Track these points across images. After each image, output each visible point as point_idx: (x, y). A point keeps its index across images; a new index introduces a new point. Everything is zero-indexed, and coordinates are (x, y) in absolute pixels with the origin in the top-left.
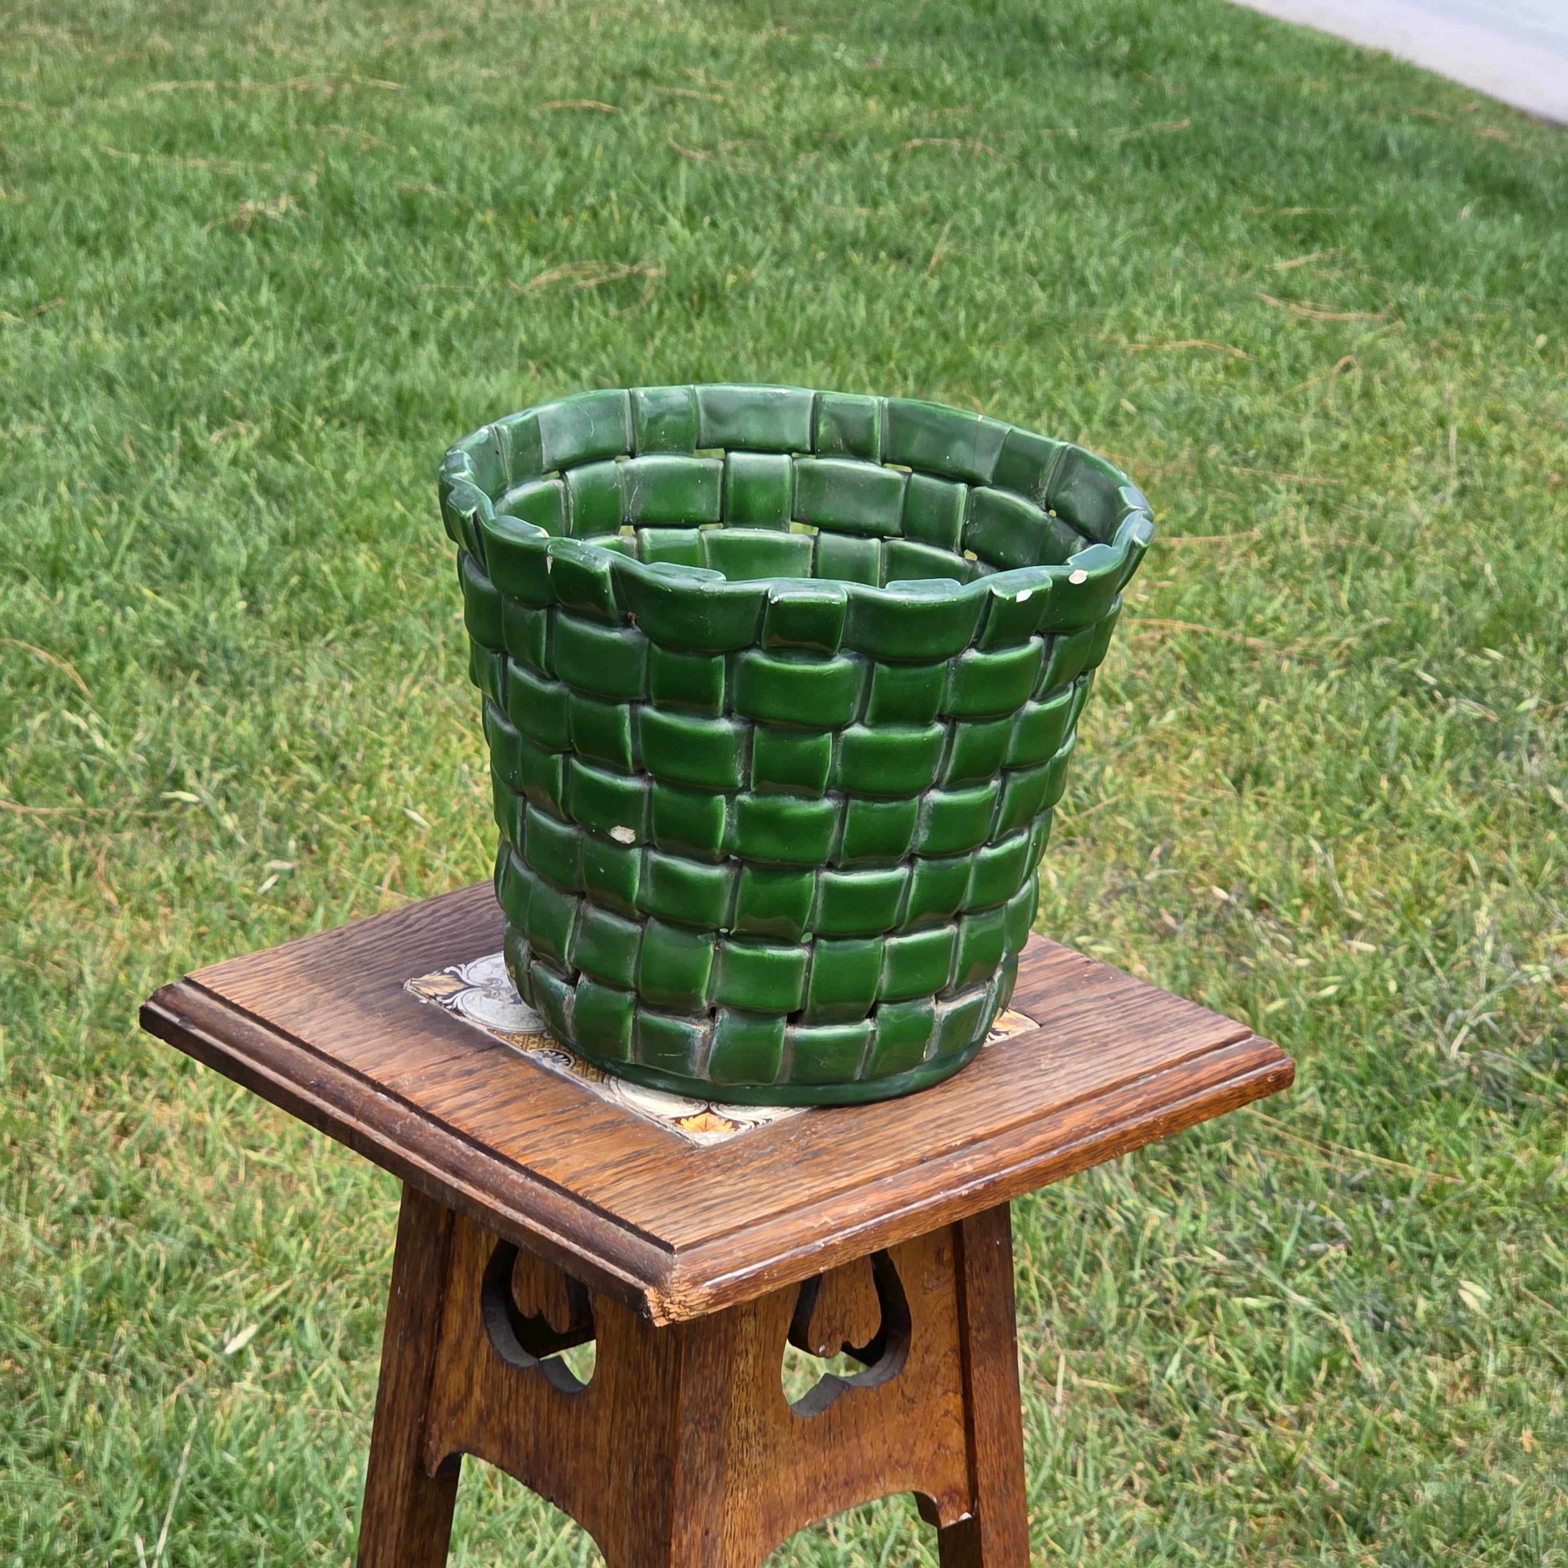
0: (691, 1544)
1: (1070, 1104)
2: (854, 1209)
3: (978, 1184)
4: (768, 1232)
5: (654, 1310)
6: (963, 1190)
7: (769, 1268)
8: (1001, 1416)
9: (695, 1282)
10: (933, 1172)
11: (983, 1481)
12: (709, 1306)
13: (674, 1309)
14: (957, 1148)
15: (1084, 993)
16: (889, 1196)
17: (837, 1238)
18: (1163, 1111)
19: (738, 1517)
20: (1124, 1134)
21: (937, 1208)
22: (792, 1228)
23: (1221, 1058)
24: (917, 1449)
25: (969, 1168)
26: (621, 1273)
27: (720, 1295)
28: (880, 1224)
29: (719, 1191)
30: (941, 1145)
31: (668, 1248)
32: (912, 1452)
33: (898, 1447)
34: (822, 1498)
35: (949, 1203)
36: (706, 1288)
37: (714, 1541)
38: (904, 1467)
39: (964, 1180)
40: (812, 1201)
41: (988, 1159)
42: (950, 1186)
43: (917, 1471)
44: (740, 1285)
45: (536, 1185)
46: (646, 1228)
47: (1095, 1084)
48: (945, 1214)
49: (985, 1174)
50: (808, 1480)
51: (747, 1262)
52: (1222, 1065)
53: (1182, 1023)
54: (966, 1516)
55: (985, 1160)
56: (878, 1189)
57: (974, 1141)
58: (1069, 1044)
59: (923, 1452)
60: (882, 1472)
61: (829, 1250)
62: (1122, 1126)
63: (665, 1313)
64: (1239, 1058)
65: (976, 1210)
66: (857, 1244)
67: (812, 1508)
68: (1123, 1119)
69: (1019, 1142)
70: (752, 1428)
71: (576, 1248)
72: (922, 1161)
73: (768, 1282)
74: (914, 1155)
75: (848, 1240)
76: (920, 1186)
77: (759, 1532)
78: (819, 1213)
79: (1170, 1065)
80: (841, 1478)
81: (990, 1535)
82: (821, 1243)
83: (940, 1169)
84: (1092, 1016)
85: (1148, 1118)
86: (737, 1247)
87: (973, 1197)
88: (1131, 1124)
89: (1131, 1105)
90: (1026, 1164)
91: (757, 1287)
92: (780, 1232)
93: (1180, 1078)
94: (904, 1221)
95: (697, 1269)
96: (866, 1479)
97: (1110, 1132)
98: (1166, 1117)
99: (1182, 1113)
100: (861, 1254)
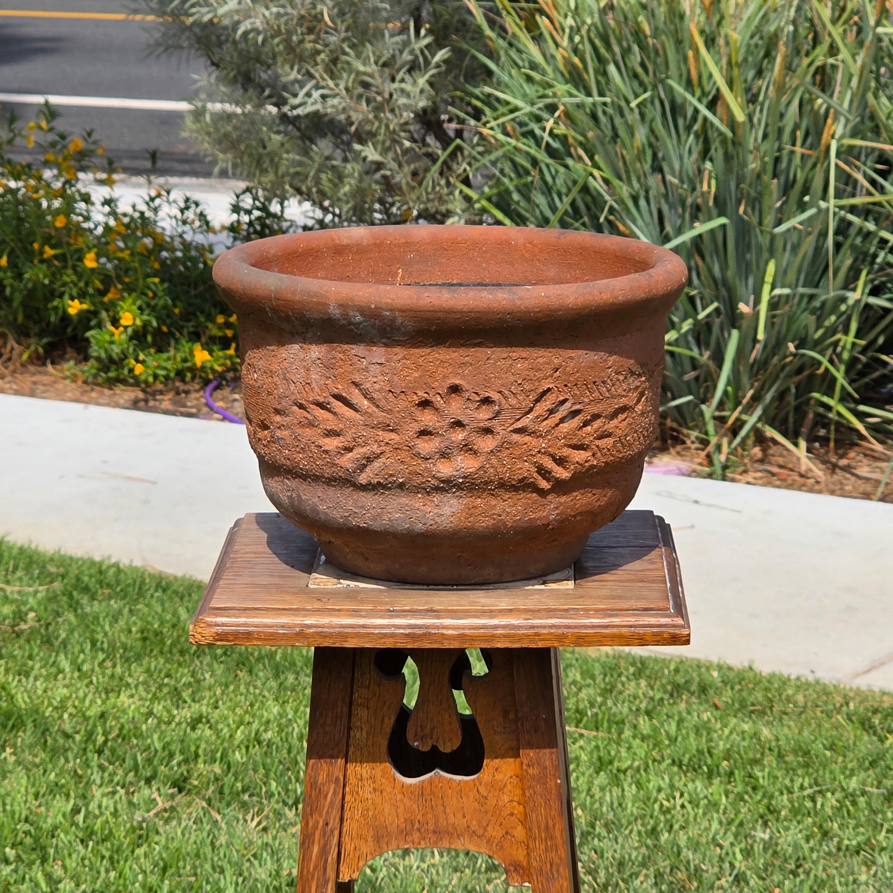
3: (419, 631)
7: (258, 632)
8: (547, 827)
9: (210, 625)
10: (392, 616)
12: (215, 640)
14: (418, 611)
18: (575, 630)
19: (355, 825)
23: (635, 615)
24: (490, 829)
27: (224, 636)
32: (486, 830)
33: (474, 823)
34: (416, 836)
36: (215, 630)
37: (332, 831)
38: (479, 837)
39: (410, 626)
42: (399, 626)
44: (238, 635)
50: (406, 820)
54: (528, 885)
59: (494, 833)
60: (462, 835)
66: (324, 637)
70: (364, 775)
73: (257, 639)
75: (316, 633)
77: (370, 839)
80: (431, 827)
83: (398, 617)
86: (246, 617)
91: (248, 639)
98: (573, 634)
99: (588, 635)
100: (326, 644)
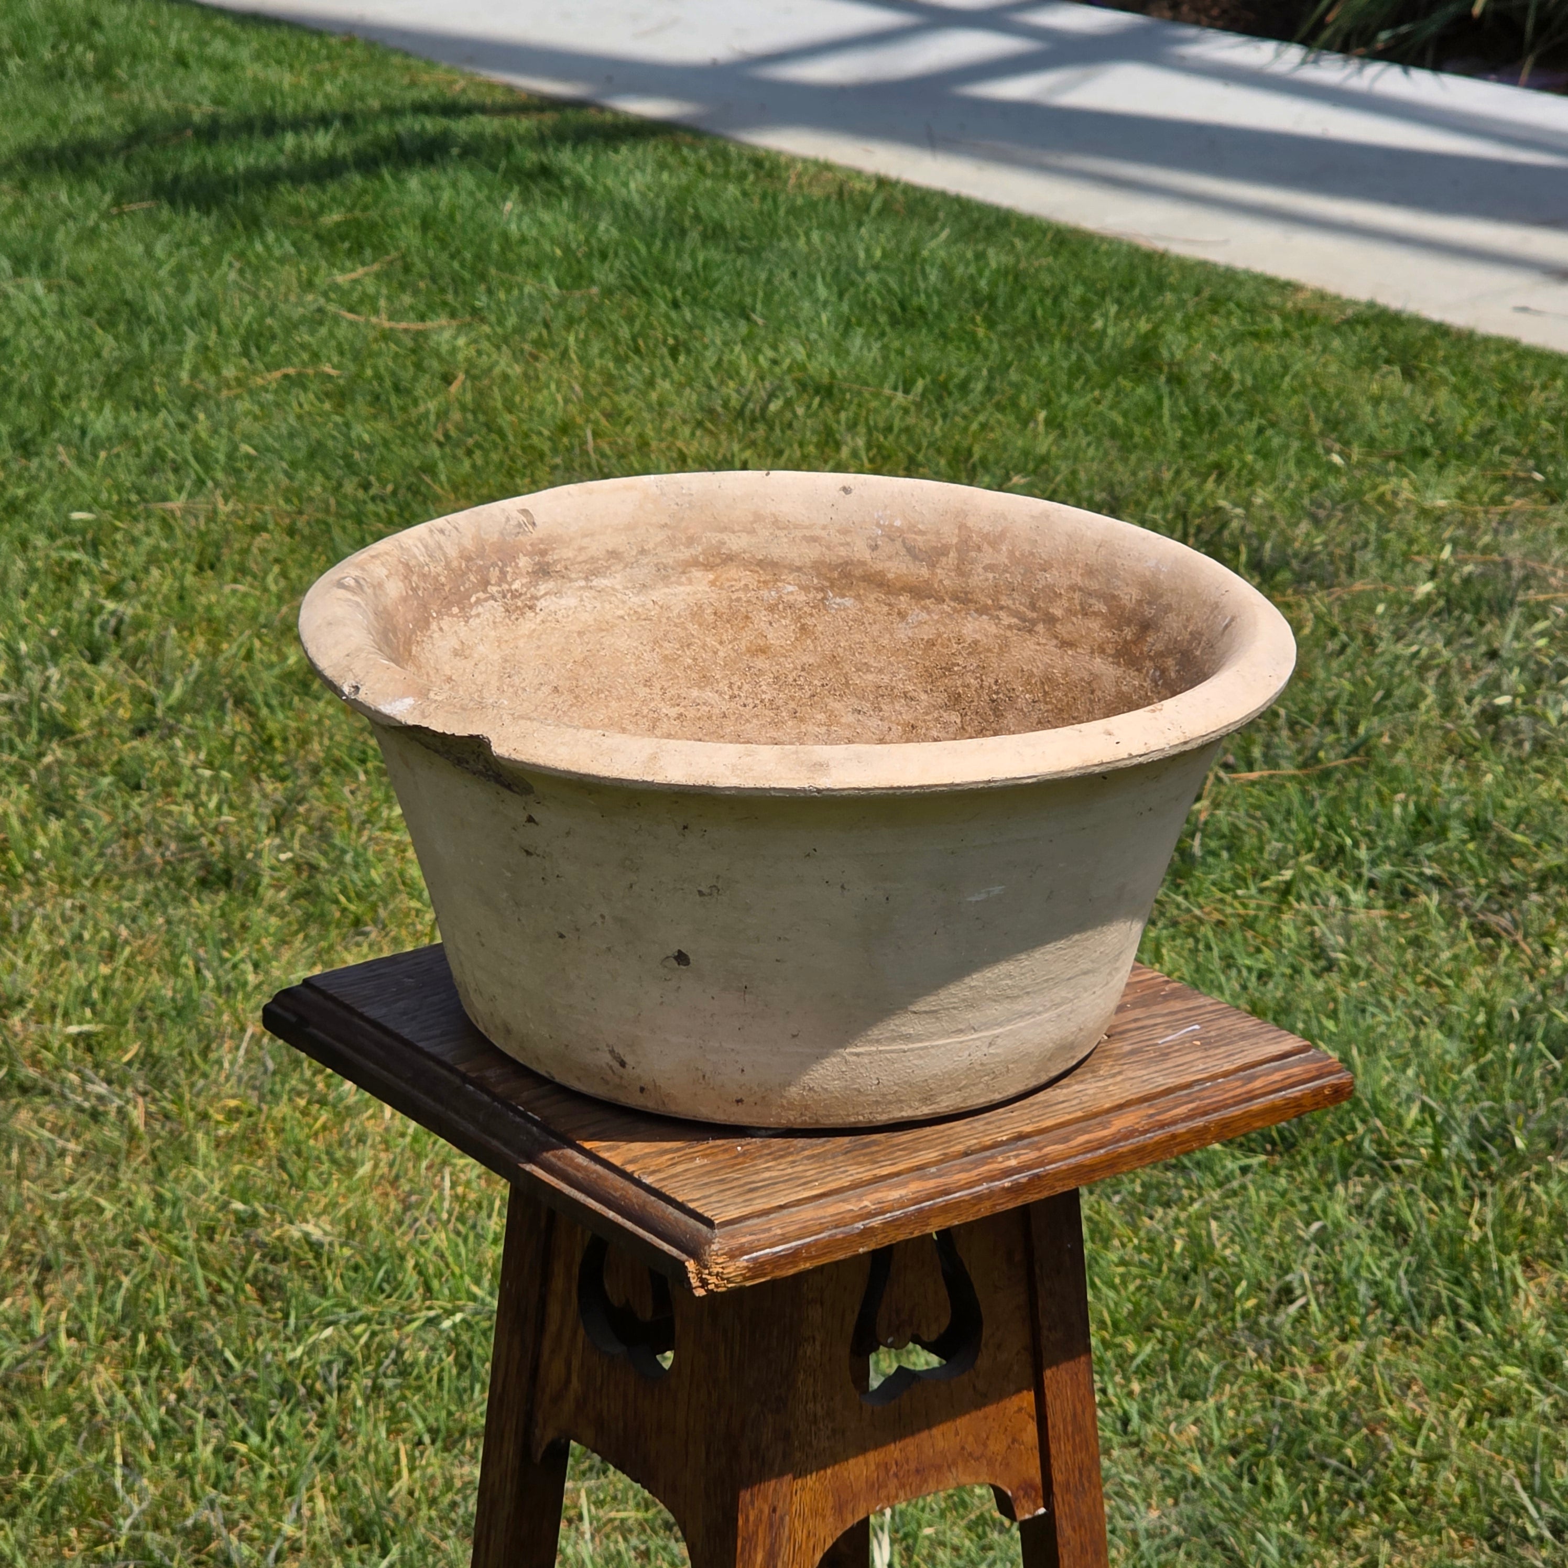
0: (759, 1520)
1: (1120, 1107)
2: (895, 1194)
3: (1022, 1178)
4: (808, 1214)
5: (695, 1282)
6: (1007, 1183)
7: (808, 1245)
8: (1075, 1415)
9: (733, 1255)
10: (977, 1164)
11: (1058, 1476)
12: (746, 1279)
13: (712, 1280)
14: (1002, 1143)
15: (1157, 1009)
16: (931, 1184)
17: (876, 1222)
18: (1215, 1116)
19: (807, 1497)
20: (1174, 1136)
21: (979, 1199)
22: (832, 1210)
23: (1277, 1070)
24: (991, 1443)
25: (1013, 1162)
26: (666, 1247)
27: (757, 1268)
28: (920, 1211)
29: (767, 1175)
30: (987, 1140)
31: (709, 1223)
32: (985, 1445)
33: (971, 1439)
34: (893, 1484)
35: (991, 1194)
36: (743, 1261)
37: (782, 1519)
38: (977, 1459)
39: (1008, 1173)
40: (854, 1186)
41: (1033, 1155)
42: (992, 1178)
43: (991, 1463)
44: (777, 1261)
45: (598, 1168)
46: (692, 1205)
47: (1149, 1089)
48: (988, 1204)
49: (1029, 1168)
50: (878, 1466)
51: (784, 1239)
52: (1277, 1077)
53: (1244, 1037)
54: (1042, 1511)
55: (1029, 1155)
56: (920, 1178)
57: (1021, 1137)
58: (1132, 1052)
59: (997, 1446)
60: (955, 1463)
61: (867, 1233)
62: (1172, 1129)
63: (704, 1283)
64: (1296, 1070)
65: (1019, 1202)
66: (898, 1227)
67: (883, 1493)
68: (1174, 1122)
69: (1065, 1140)
70: (820, 1413)
71: (629, 1225)
72: (966, 1154)
73: (806, 1259)
74: (960, 1148)
75: (887, 1224)
76: (963, 1177)
77: (828, 1512)
78: (860, 1198)
79: (1226, 1074)
80: (913, 1466)
81: (1066, 1530)
82: (860, 1225)
83: (984, 1162)
84: (1159, 1030)
85: (1199, 1122)
86: (777, 1226)
87: (1016, 1189)
88: (1181, 1128)
89: (1183, 1110)
90: (1073, 1161)
91: (795, 1263)
92: (821, 1213)
93: (1236, 1088)
94: (945, 1209)
95: (734, 1243)
96: (938, 1468)
97: (1160, 1135)
98: (1217, 1123)
99: (1234, 1119)
100: (901, 1238)
